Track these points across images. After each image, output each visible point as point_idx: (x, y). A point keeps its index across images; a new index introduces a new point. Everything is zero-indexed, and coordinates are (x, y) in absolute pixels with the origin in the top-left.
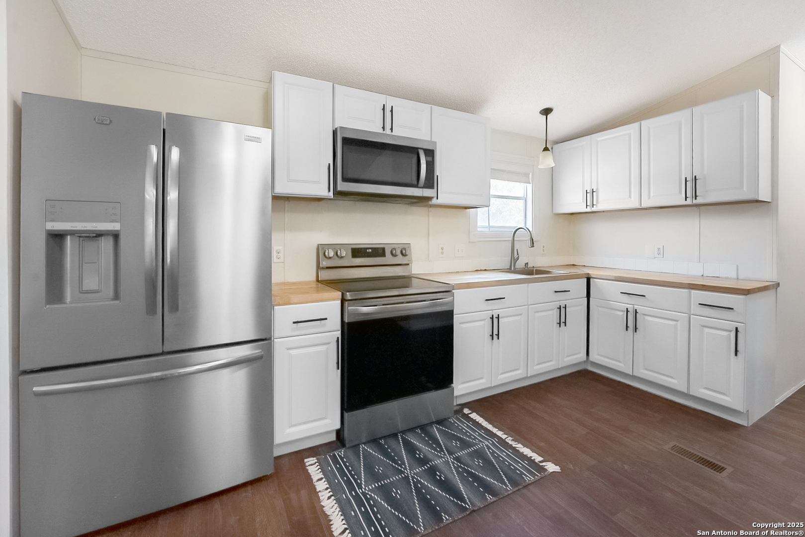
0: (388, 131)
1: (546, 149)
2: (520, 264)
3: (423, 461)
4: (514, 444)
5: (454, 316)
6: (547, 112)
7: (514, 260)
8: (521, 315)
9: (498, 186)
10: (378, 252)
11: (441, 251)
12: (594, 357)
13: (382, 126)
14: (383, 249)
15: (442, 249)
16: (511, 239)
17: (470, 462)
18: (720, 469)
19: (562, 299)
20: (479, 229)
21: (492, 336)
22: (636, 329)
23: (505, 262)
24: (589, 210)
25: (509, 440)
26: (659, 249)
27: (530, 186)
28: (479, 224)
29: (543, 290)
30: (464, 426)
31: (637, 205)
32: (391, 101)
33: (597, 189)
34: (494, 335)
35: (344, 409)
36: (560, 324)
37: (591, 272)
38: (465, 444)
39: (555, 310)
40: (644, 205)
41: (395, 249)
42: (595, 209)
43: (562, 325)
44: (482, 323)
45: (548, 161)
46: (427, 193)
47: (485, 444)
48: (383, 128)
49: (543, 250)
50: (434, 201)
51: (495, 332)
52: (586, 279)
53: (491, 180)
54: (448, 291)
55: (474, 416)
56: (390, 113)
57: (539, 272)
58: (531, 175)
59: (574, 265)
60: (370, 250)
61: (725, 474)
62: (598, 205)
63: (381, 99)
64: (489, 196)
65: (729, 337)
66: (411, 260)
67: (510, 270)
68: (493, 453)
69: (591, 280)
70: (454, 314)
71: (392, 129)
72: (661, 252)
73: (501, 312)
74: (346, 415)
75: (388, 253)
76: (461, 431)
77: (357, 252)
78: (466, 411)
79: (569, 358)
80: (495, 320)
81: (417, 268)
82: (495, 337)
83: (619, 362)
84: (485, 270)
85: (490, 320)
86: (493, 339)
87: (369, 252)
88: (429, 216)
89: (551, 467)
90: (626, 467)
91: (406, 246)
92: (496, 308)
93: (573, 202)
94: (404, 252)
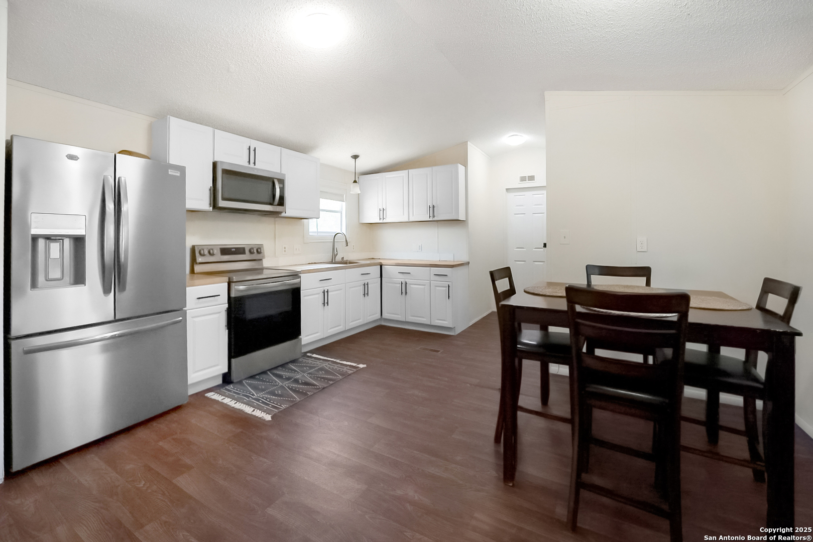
0: (252, 165)
1: (355, 182)
2: (338, 258)
3: (288, 379)
4: (341, 362)
5: (301, 292)
6: (355, 157)
7: (334, 255)
8: (341, 290)
9: (324, 203)
10: (239, 251)
11: (284, 250)
12: (385, 315)
13: (248, 161)
14: (244, 249)
15: (285, 248)
16: (332, 240)
17: (317, 373)
18: (438, 351)
19: (366, 279)
20: (310, 234)
21: (324, 304)
22: (406, 293)
23: (328, 257)
24: (381, 221)
25: (338, 361)
26: (419, 246)
27: (344, 204)
28: (310, 230)
29: (353, 274)
30: (310, 361)
31: (407, 220)
32: (254, 144)
33: (386, 208)
34: (325, 303)
35: (230, 357)
36: (364, 295)
37: (383, 262)
38: (311, 368)
39: (362, 287)
40: (411, 220)
41: (253, 248)
42: (385, 221)
43: (366, 295)
44: (317, 296)
45: (356, 189)
46: (279, 209)
47: (325, 365)
48: (249, 162)
49: (353, 249)
50: (283, 214)
51: (326, 301)
52: (379, 266)
53: (320, 199)
54: (296, 275)
55: (314, 356)
56: (254, 152)
57: (350, 263)
58: (344, 196)
59: (373, 258)
60: (234, 250)
61: (440, 352)
62: (387, 219)
63: (247, 142)
64: (319, 210)
65: (446, 289)
66: (264, 257)
67: (332, 263)
68: (330, 368)
69: (383, 266)
70: (301, 289)
71: (255, 163)
72: (421, 248)
73: (330, 288)
74: (233, 360)
75: (247, 251)
76: (308, 363)
77: (225, 251)
78: (309, 354)
79: (370, 317)
80: (325, 293)
81: (266, 263)
82: (326, 305)
83: (398, 315)
84: (315, 263)
85: (323, 294)
86: (324, 306)
87: (233, 251)
88: (275, 224)
89: (361, 366)
90: (398, 359)
91: (260, 246)
92: (326, 286)
93: (372, 216)
94: (259, 250)
